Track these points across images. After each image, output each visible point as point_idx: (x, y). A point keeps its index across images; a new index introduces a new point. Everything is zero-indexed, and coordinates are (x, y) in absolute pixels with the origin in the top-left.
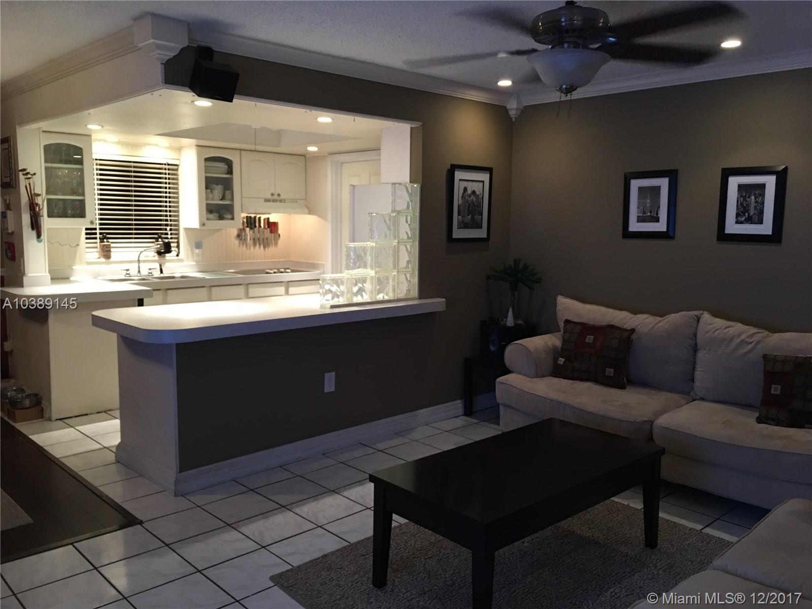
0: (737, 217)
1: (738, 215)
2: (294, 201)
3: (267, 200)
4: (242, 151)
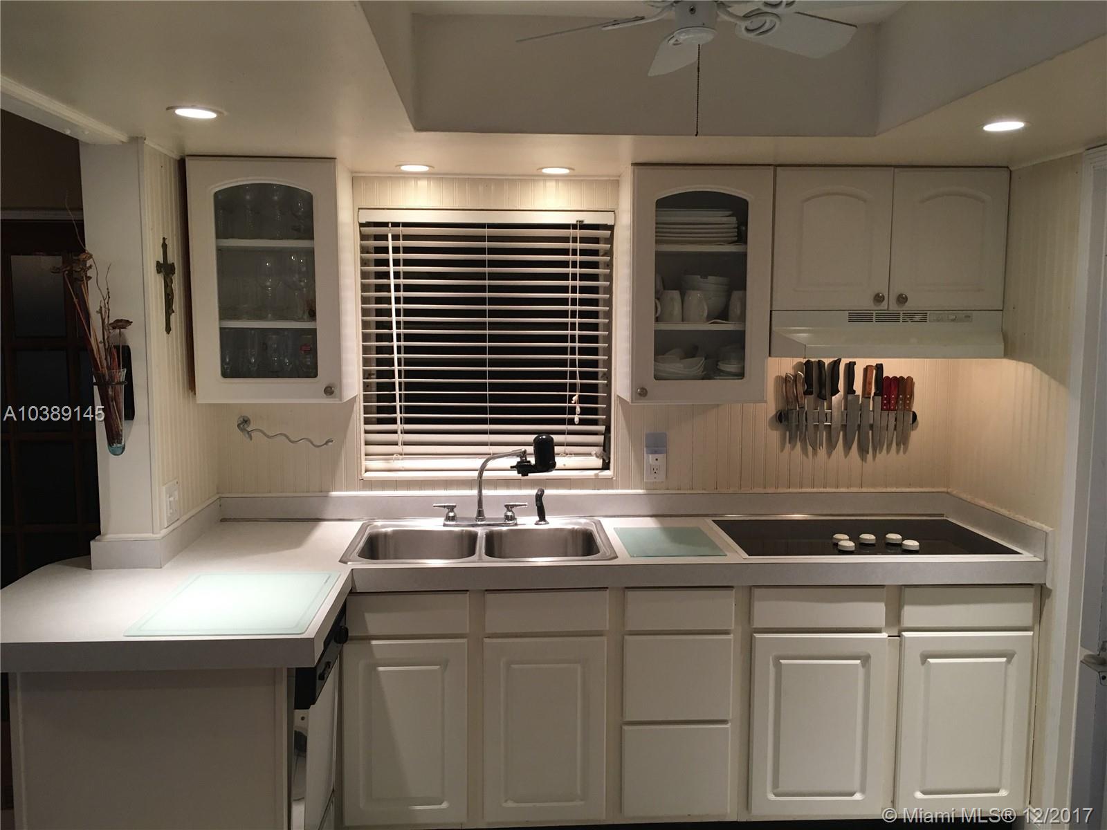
2: (961, 316)
4: (778, 168)
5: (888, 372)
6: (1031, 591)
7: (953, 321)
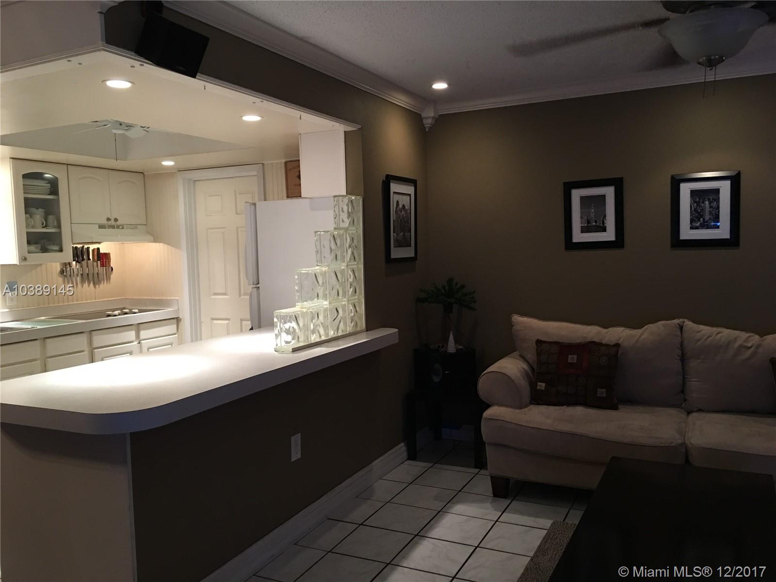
0: (691, 223)
1: (692, 221)
2: (134, 226)
4: (69, 166)
5: (102, 251)
6: (175, 320)
7: (132, 228)
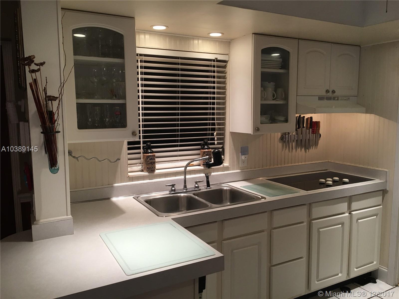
3: (321, 98)
6: (382, 192)
7: (345, 100)
